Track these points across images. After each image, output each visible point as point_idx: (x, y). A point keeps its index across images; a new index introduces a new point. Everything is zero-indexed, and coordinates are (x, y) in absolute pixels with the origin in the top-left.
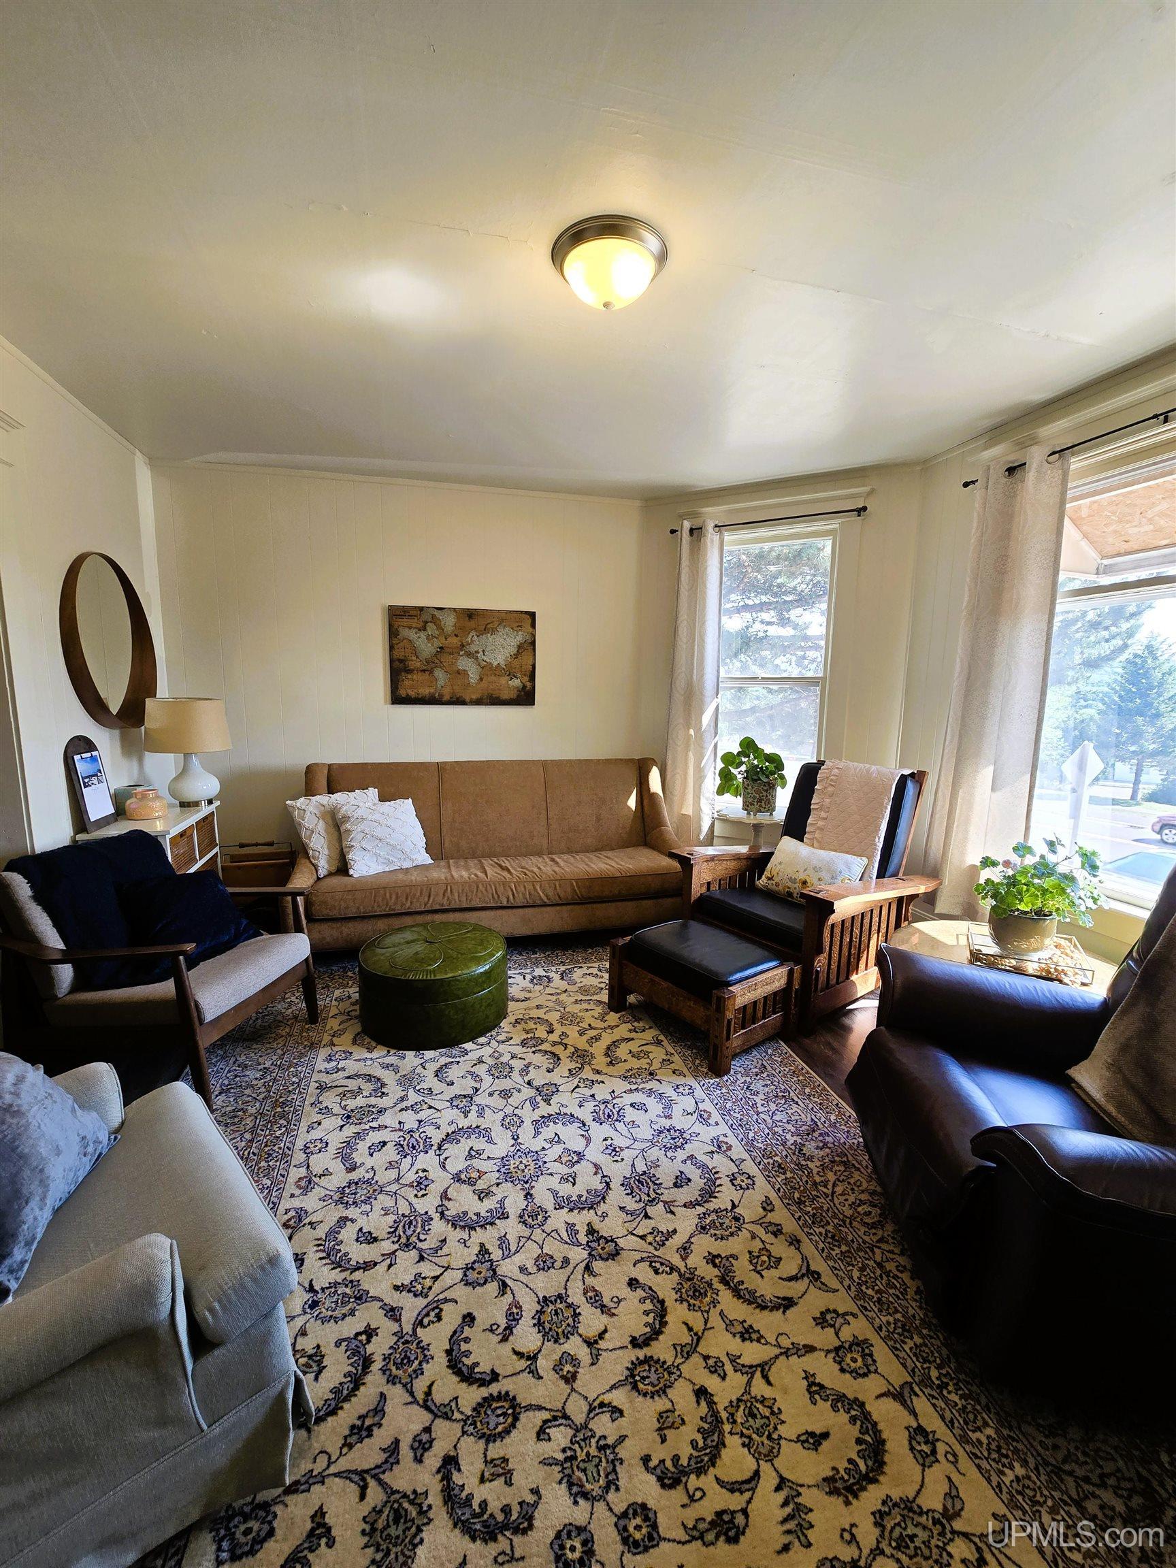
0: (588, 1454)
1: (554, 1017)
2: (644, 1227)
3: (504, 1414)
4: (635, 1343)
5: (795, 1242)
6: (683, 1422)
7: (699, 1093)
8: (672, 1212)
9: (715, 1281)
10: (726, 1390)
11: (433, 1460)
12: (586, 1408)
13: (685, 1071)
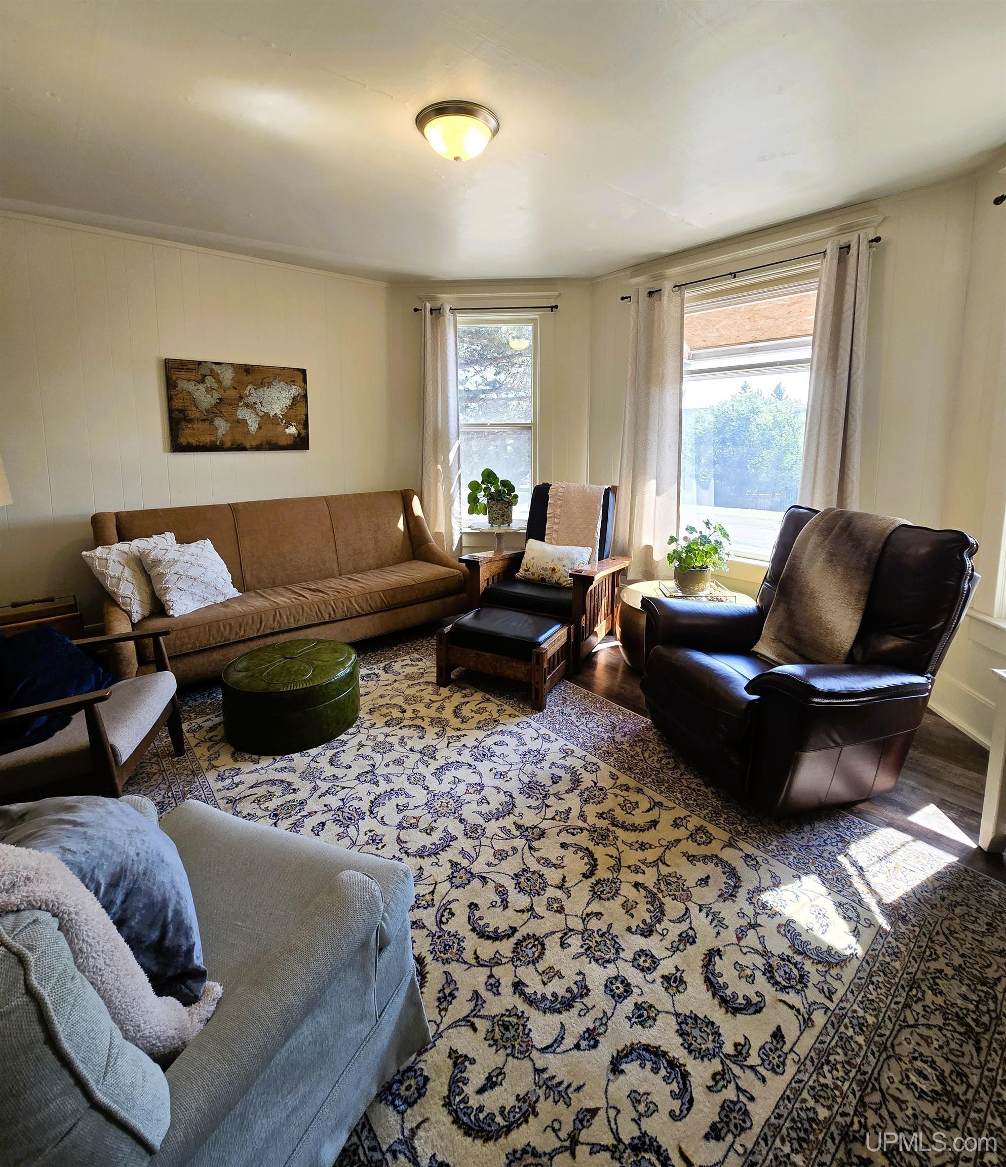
0: (596, 942)
1: (399, 701)
2: (550, 813)
3: (534, 946)
4: (585, 876)
5: (639, 791)
6: (637, 903)
7: (534, 724)
8: (561, 799)
9: (609, 826)
10: (649, 878)
11: (506, 988)
12: (581, 921)
13: (517, 713)
